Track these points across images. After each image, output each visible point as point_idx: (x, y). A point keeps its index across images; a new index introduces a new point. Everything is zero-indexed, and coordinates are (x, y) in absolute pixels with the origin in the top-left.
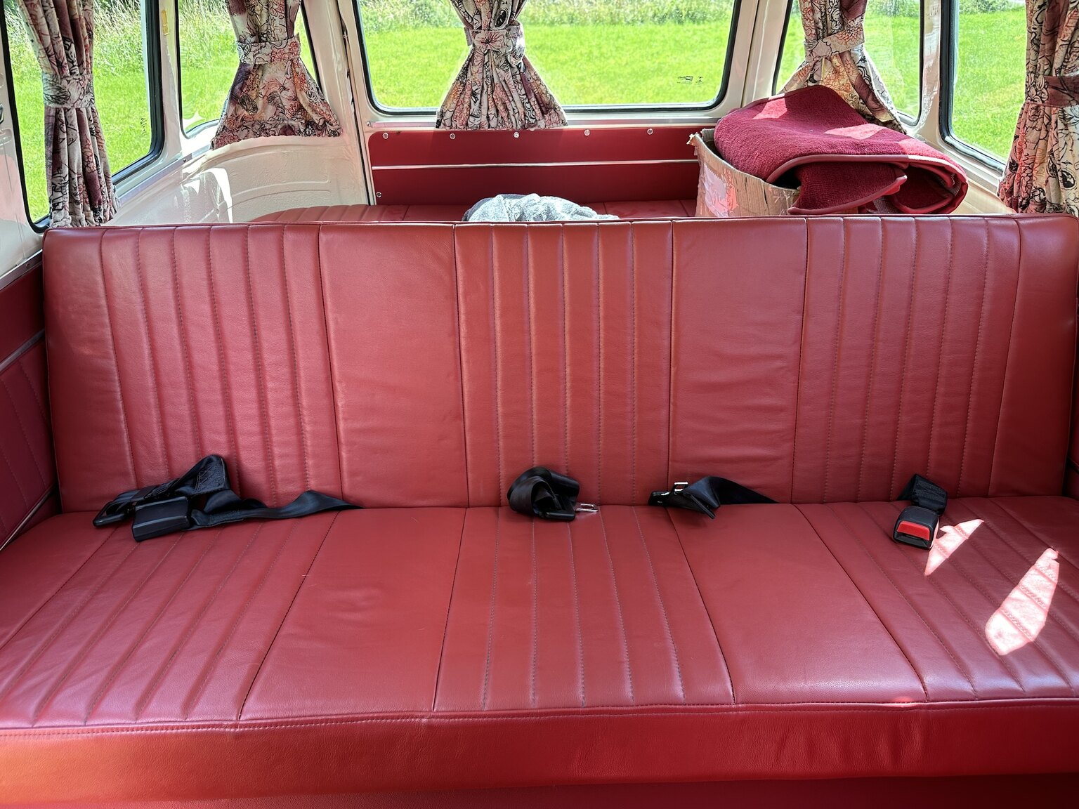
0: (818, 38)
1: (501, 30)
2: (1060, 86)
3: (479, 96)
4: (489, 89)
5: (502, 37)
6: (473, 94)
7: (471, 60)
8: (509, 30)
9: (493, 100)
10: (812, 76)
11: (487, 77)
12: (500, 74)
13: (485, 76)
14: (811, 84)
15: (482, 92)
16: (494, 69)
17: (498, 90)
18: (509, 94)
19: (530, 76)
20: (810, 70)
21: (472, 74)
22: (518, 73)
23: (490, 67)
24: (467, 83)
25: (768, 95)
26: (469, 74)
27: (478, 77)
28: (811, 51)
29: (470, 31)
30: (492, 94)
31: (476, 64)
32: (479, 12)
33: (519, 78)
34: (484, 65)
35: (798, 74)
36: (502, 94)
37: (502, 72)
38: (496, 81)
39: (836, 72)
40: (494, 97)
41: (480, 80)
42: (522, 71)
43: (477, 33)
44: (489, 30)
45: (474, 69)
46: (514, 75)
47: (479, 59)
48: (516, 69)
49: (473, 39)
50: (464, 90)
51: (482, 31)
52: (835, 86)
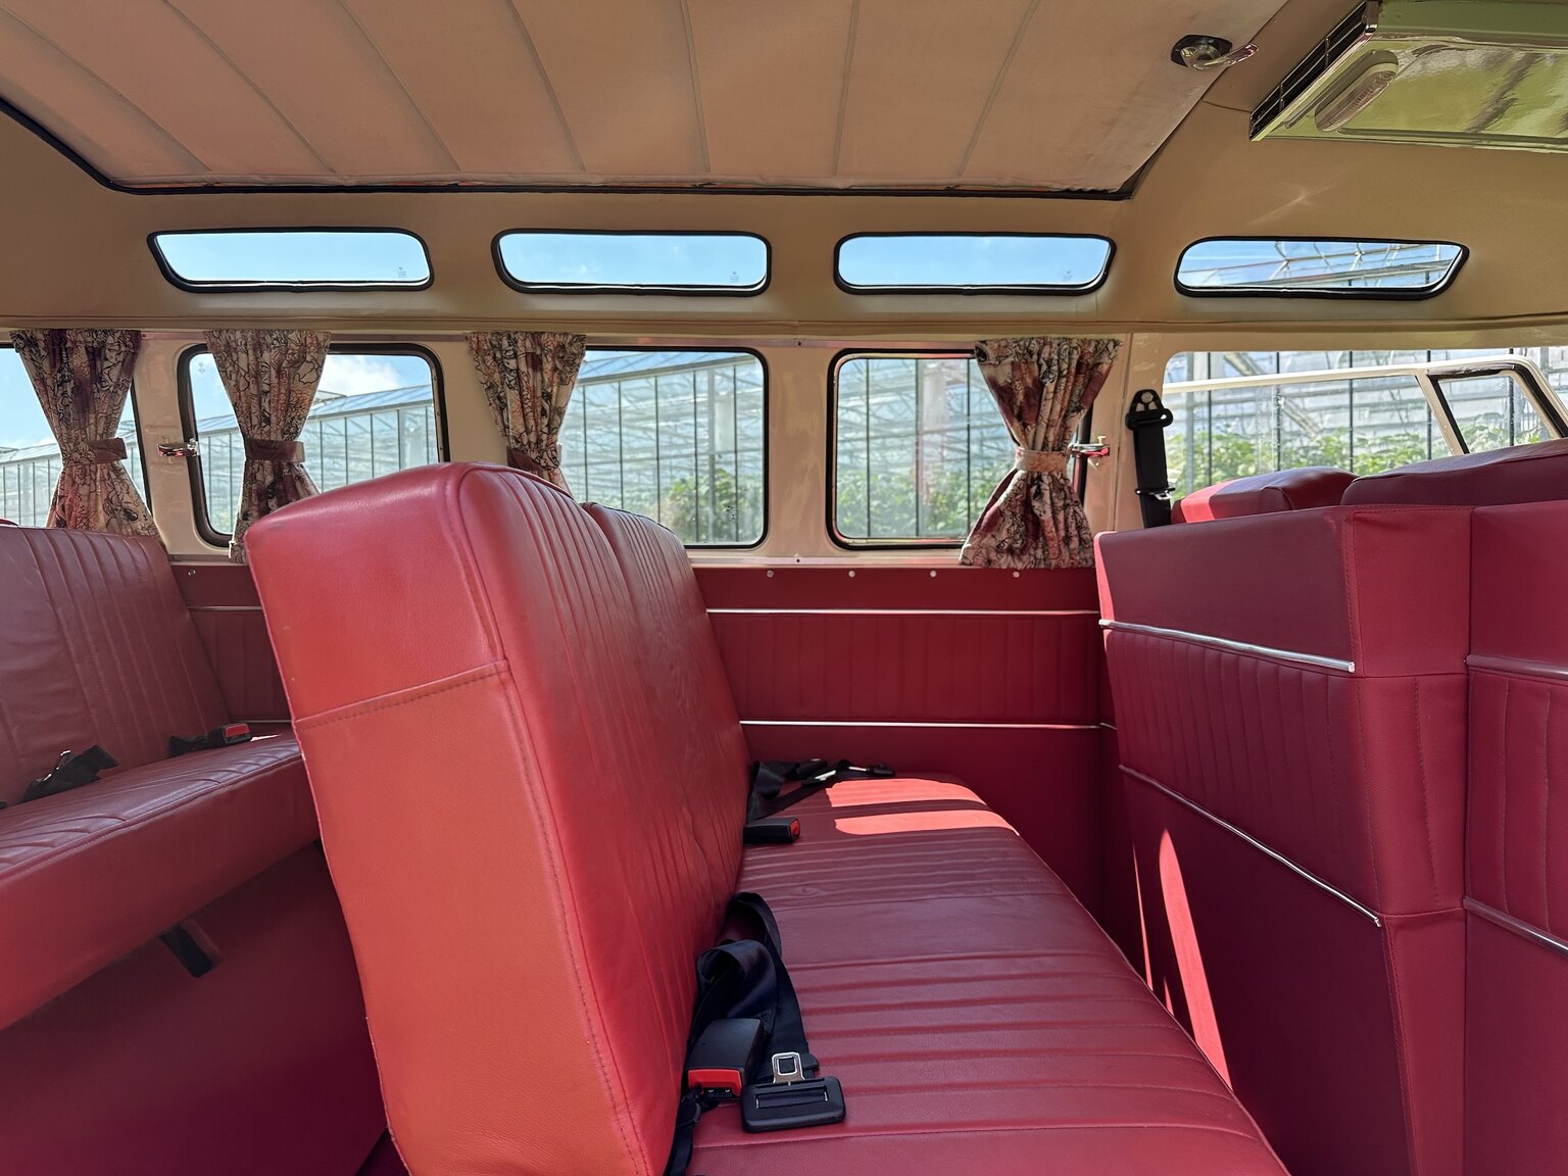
2: (105, 446)
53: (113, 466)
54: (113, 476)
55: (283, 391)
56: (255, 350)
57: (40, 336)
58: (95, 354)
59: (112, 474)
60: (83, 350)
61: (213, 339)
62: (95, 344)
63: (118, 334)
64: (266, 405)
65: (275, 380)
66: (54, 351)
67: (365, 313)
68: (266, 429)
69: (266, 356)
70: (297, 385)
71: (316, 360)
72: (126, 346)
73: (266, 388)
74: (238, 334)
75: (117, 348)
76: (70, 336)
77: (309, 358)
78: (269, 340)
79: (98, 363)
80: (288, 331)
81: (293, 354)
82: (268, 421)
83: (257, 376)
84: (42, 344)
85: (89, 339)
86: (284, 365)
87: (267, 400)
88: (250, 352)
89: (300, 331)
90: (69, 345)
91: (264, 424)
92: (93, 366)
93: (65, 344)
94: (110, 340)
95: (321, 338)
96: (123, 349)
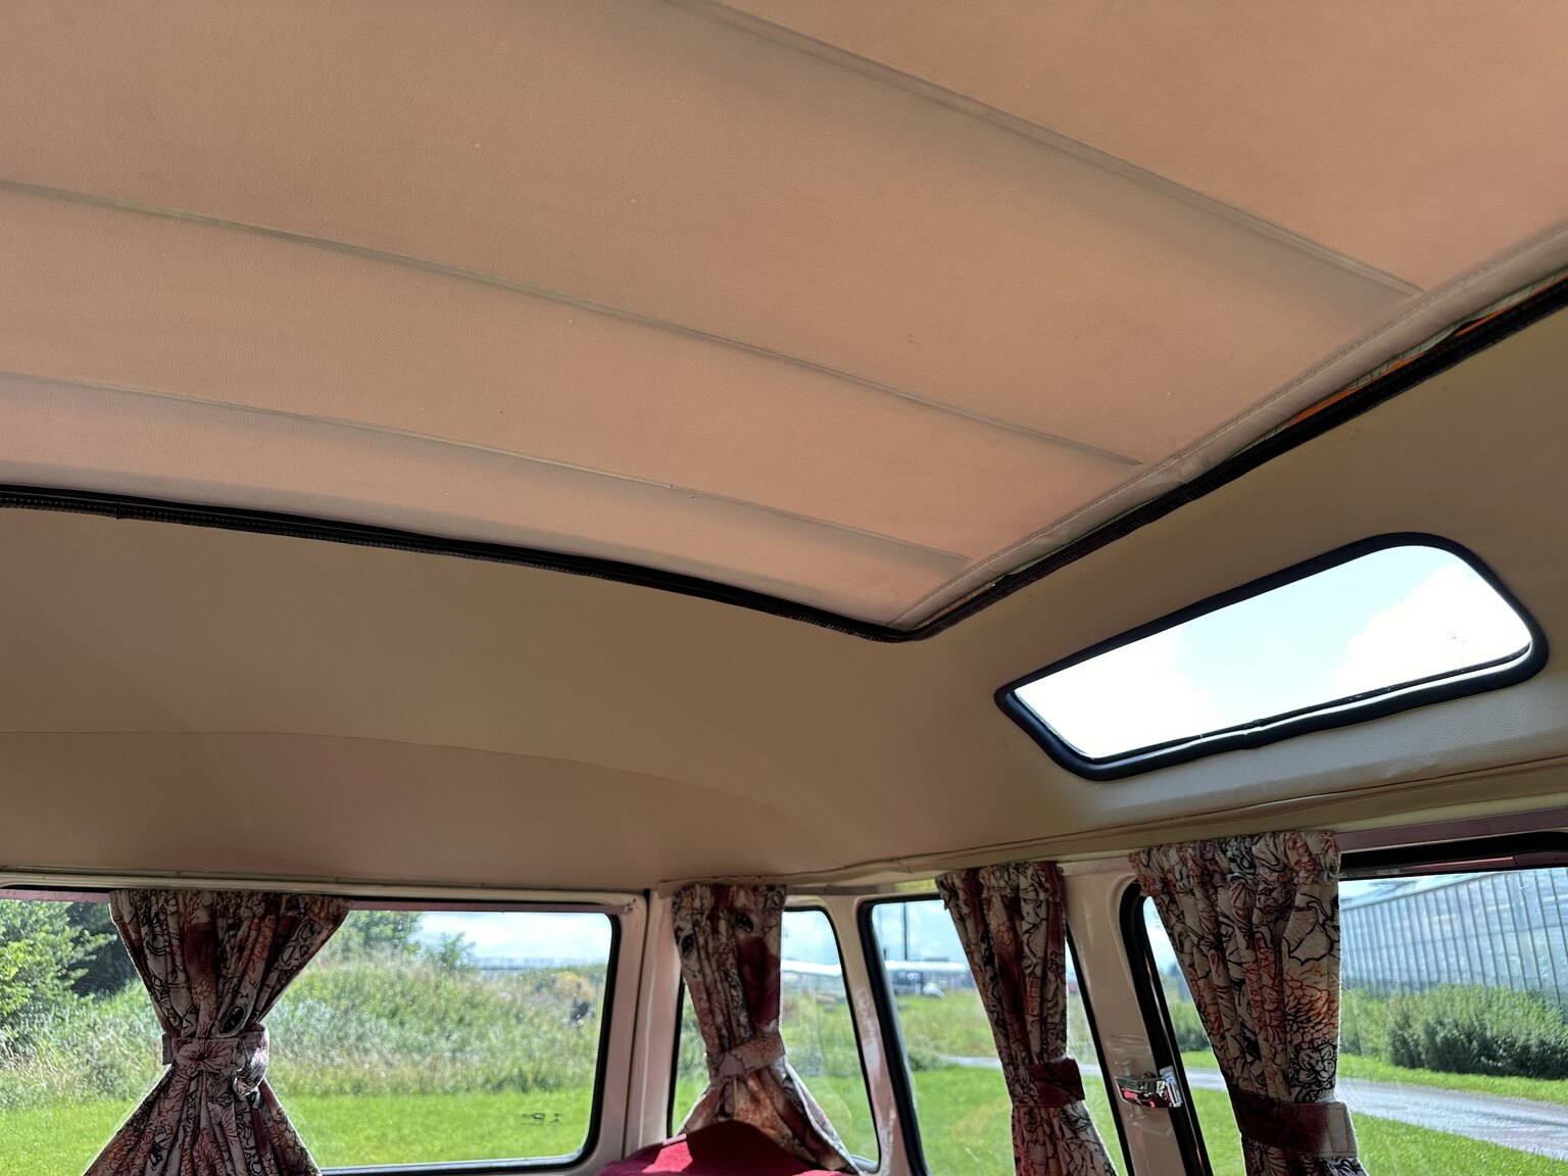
0: (723, 1050)
1: (230, 1039)
3: (164, 1154)
4: (188, 1139)
5: (228, 1051)
6: (155, 1149)
7: (163, 1089)
8: (245, 1037)
9: (192, 1160)
10: (722, 1107)
11: (188, 1119)
12: (212, 1112)
13: (184, 1116)
14: (721, 1119)
15: (172, 1145)
16: (203, 1103)
17: (205, 1142)
18: (223, 1148)
19: (268, 1115)
20: (718, 1100)
21: (159, 1114)
22: (248, 1110)
23: (197, 1100)
24: (148, 1130)
25: (662, 1138)
26: (154, 1114)
27: (171, 1118)
28: (717, 1070)
29: (173, 1040)
30: (192, 1148)
31: (172, 1094)
32: (195, 1010)
33: (247, 1118)
34: (186, 1096)
35: (702, 1105)
36: (210, 1149)
37: (218, 1108)
38: (203, 1124)
39: (755, 1099)
40: (195, 1154)
41: (174, 1124)
42: (255, 1106)
43: (185, 1043)
44: (207, 1038)
45: (167, 1104)
46: (239, 1115)
47: (179, 1087)
48: (245, 1104)
49: (175, 1054)
50: (138, 1143)
51: (195, 1041)
52: (755, 1119)
53: (1064, 1112)
54: (1068, 1134)
55: (1267, 980)
56: (1203, 885)
57: (958, 883)
58: (1013, 907)
59: (1065, 1128)
60: (997, 903)
61: (1143, 869)
62: (1008, 891)
63: (1030, 872)
64: (1242, 1011)
65: (1247, 956)
66: (973, 903)
67: (1390, 773)
68: (1256, 1070)
69: (1226, 900)
70: (1291, 968)
71: (1319, 901)
72: (1046, 890)
73: (1235, 973)
74: (1173, 855)
75: (1032, 895)
76: (985, 878)
77: (1299, 900)
78: (1223, 862)
79: (1017, 923)
80: (1252, 837)
81: (1268, 892)
82: (1253, 1048)
83: (1218, 944)
84: (961, 894)
85: (1002, 883)
86: (1255, 919)
87: (1244, 1002)
88: (1198, 893)
89: (1274, 834)
90: (985, 895)
91: (1249, 1059)
92: (1013, 929)
93: (982, 893)
94: (1024, 882)
95: (1314, 844)
96: (1042, 896)
